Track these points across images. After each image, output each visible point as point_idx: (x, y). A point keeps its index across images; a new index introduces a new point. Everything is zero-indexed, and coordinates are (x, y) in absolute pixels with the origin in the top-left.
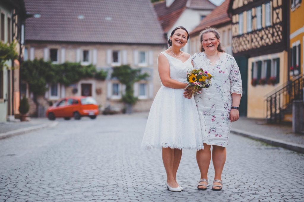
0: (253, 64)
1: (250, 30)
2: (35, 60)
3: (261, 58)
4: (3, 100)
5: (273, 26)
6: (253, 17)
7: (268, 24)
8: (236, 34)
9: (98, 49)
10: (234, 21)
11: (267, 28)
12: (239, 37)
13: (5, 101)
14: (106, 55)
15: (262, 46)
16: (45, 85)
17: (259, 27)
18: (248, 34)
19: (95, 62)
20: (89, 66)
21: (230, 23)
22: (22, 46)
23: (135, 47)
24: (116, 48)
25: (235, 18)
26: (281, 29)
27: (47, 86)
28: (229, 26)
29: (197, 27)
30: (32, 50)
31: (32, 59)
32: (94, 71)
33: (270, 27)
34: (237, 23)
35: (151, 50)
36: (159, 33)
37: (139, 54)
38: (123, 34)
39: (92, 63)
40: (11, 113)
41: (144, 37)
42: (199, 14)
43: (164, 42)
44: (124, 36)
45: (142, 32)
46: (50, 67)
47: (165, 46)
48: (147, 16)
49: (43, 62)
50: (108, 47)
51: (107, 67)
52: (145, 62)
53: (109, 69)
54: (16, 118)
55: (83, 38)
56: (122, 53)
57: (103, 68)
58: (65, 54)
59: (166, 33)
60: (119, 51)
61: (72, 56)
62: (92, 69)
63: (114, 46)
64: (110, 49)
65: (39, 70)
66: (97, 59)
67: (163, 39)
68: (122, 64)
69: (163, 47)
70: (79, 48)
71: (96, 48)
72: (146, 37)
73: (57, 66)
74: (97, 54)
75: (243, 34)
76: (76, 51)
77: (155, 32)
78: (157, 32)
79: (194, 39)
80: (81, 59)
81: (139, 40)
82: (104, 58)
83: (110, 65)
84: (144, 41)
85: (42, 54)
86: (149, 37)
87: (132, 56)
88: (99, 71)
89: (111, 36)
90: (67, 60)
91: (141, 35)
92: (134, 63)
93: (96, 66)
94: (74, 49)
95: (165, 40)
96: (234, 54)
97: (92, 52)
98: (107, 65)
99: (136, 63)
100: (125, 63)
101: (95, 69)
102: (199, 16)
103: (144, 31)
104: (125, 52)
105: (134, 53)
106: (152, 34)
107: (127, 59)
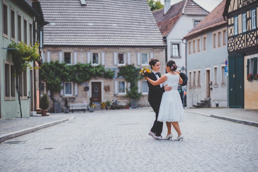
0: (248, 60)
1: (245, 31)
2: (52, 63)
4: (26, 98)
6: (247, 20)
8: (231, 35)
9: (106, 52)
10: (229, 23)
12: (234, 37)
13: (28, 97)
14: (113, 57)
16: (61, 83)
17: (254, 28)
18: (243, 34)
19: (103, 64)
20: (98, 67)
21: (226, 25)
22: (41, 50)
23: (138, 49)
24: (122, 51)
25: (230, 21)
27: (62, 85)
28: (225, 28)
29: (193, 30)
30: (49, 54)
31: (49, 61)
32: (103, 71)
34: (233, 25)
35: (152, 52)
36: (159, 36)
37: (141, 55)
38: (127, 38)
39: (101, 64)
40: (34, 109)
41: (146, 40)
42: (193, 19)
43: (164, 45)
44: (128, 40)
45: (144, 36)
46: (64, 68)
47: (165, 48)
48: (148, 22)
49: (58, 63)
50: (114, 49)
51: (113, 67)
52: (147, 62)
53: (116, 69)
54: (37, 113)
55: (93, 42)
56: (127, 54)
57: (110, 68)
58: (77, 57)
59: (166, 36)
60: (125, 52)
61: (83, 58)
62: (100, 69)
63: (120, 48)
64: (116, 51)
65: (55, 70)
66: (105, 60)
67: (163, 42)
68: (127, 64)
69: (164, 48)
70: (89, 51)
71: (104, 51)
72: (148, 40)
73: (71, 67)
74: (105, 56)
75: (238, 35)
76: (86, 53)
77: (155, 36)
78: (157, 36)
79: (191, 41)
80: (91, 60)
81: (141, 42)
82: (111, 59)
83: (116, 66)
84: (146, 43)
85: (57, 57)
86: (150, 40)
87: (136, 57)
88: (107, 71)
89: (117, 40)
90: (79, 61)
91: (143, 38)
92: (137, 63)
93: (104, 66)
94: (85, 52)
95: (165, 43)
96: (229, 52)
97: (101, 54)
98: (114, 66)
99: (139, 63)
100: (129, 64)
101: (104, 69)
102: (193, 21)
103: (146, 35)
104: (129, 54)
105: (137, 54)
106: (153, 37)
107: (131, 60)
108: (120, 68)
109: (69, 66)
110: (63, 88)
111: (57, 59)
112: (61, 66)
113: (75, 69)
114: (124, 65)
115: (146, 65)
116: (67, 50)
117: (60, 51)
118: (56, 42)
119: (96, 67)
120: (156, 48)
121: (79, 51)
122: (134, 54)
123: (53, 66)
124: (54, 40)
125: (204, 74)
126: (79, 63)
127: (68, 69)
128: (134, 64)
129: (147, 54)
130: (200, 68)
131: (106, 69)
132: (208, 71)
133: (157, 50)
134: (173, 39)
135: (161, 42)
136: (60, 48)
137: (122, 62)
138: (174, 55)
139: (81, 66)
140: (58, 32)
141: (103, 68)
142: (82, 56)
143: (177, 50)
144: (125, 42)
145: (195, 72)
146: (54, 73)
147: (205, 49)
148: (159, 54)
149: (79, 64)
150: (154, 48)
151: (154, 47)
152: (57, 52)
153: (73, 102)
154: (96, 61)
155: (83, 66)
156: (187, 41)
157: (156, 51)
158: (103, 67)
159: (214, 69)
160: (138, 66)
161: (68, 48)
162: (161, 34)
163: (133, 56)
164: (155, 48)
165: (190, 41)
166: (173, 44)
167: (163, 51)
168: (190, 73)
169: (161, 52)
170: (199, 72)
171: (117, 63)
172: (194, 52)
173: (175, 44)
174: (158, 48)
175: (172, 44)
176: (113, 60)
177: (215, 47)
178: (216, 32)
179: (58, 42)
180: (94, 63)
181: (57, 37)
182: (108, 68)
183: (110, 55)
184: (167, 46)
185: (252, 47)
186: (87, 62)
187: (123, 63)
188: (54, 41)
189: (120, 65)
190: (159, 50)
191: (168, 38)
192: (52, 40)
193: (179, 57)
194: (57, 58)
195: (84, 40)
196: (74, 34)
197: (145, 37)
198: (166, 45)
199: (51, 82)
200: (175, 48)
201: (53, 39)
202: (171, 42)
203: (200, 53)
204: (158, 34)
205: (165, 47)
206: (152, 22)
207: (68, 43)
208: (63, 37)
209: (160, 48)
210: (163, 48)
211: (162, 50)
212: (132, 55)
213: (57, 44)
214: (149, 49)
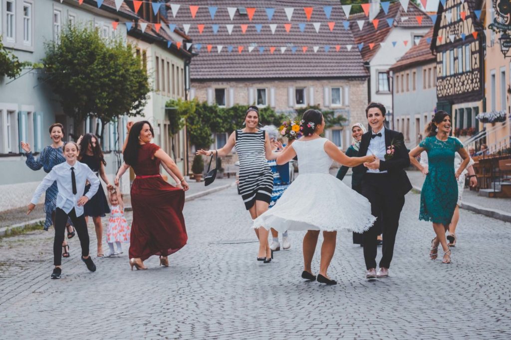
0: (456, 110)
1: (452, 73)
3: (464, 106)
4: (180, 160)
5: (472, 72)
6: (456, 59)
7: (468, 69)
8: (440, 75)
9: (277, 87)
10: (438, 60)
11: (467, 72)
12: (443, 78)
14: (288, 95)
15: (464, 93)
16: (210, 135)
17: (461, 71)
18: (451, 76)
19: (273, 105)
20: (266, 110)
21: (434, 60)
23: (325, 81)
24: (301, 84)
25: (439, 56)
26: (478, 76)
27: (212, 137)
28: (434, 65)
30: (193, 91)
32: (272, 116)
33: (470, 72)
34: (441, 62)
35: (347, 85)
36: (359, 61)
37: (331, 90)
38: (309, 65)
39: (269, 105)
40: (186, 173)
41: (338, 68)
43: (365, 74)
44: (311, 68)
45: (335, 61)
46: (216, 112)
47: (367, 79)
48: (341, 39)
49: (206, 105)
50: (289, 83)
51: (289, 109)
52: (340, 101)
53: (292, 113)
54: (191, 178)
55: (257, 73)
56: (309, 90)
57: (284, 110)
58: (234, 95)
59: (368, 61)
60: (305, 87)
61: (243, 97)
62: (269, 113)
63: (298, 81)
64: (292, 85)
65: (202, 116)
66: (276, 100)
67: (365, 69)
68: (309, 104)
69: (365, 80)
70: (251, 87)
71: (274, 86)
72: (341, 68)
73: (225, 110)
74: (276, 94)
75: (446, 77)
76: (248, 90)
77: (353, 61)
78: (356, 61)
79: (399, 74)
80: (255, 100)
81: (330, 72)
82: (285, 98)
83: (292, 107)
84: (338, 73)
85: (205, 96)
86: (344, 68)
87: (322, 94)
88: (279, 116)
89: (293, 68)
90: (238, 102)
91: (333, 65)
92: (324, 103)
93: (274, 108)
94: (246, 88)
95: (367, 71)
96: (438, 98)
97: (269, 91)
98: (289, 107)
99: (327, 104)
100: (312, 104)
101: (274, 113)
102: (412, 36)
103: (338, 59)
104: (312, 90)
105: (324, 90)
106: (348, 63)
107: (314, 99)
108: (300, 112)
109: (223, 110)
110: (214, 142)
111: (205, 100)
112: (212, 110)
113: (232, 113)
114: (304, 106)
115: (338, 105)
116: (220, 86)
117: (209, 87)
118: (203, 73)
119: (262, 110)
120: (353, 79)
121: (237, 87)
122: (320, 89)
123: (200, 110)
124: (200, 71)
125: (414, 123)
126: (238, 104)
127: (221, 114)
128: (319, 105)
129: (338, 89)
130: (409, 114)
131: (278, 112)
132: (418, 120)
133: (355, 82)
134: (380, 65)
135: (361, 69)
136: (209, 84)
137: (301, 101)
138: (381, 89)
139: (241, 108)
140: (205, 58)
141: (272, 112)
142: (242, 94)
143: (386, 82)
144: (306, 72)
145: (403, 120)
146: (201, 119)
147: (414, 89)
148: (358, 89)
149: (238, 107)
150: (349, 80)
151: (350, 79)
152: (205, 89)
153: (228, 162)
154: (262, 101)
155: (242, 108)
156: (394, 73)
157: (354, 85)
158: (272, 109)
159: (424, 118)
160: (325, 107)
161: (220, 83)
162: (361, 57)
163: (318, 93)
164: (352, 80)
165: (398, 74)
166: (380, 73)
167: (363, 83)
168: (398, 120)
169: (361, 86)
170: (408, 119)
171: (294, 104)
172: (403, 91)
173: (383, 73)
174: (357, 79)
175: (377, 73)
176: (288, 100)
177: (425, 87)
178: (426, 67)
179: (206, 73)
180: (259, 103)
181: (204, 66)
182: (280, 111)
183: (283, 91)
184: (370, 76)
185: (459, 94)
186: (248, 102)
187: (303, 103)
188: (200, 73)
189: (298, 106)
190: (358, 82)
191: (371, 64)
192: (197, 72)
193: (388, 92)
194: (204, 98)
195: (243, 69)
196: (228, 62)
197: (337, 63)
198: (369, 74)
199: (197, 133)
200: (383, 79)
201: (199, 70)
202: (377, 70)
203: (409, 93)
204: (357, 57)
205: (367, 78)
206: (347, 39)
207: (221, 75)
208: (213, 66)
209: (360, 79)
210: (364, 79)
211: (363, 82)
212: (317, 91)
213: (205, 77)
214: (342, 81)
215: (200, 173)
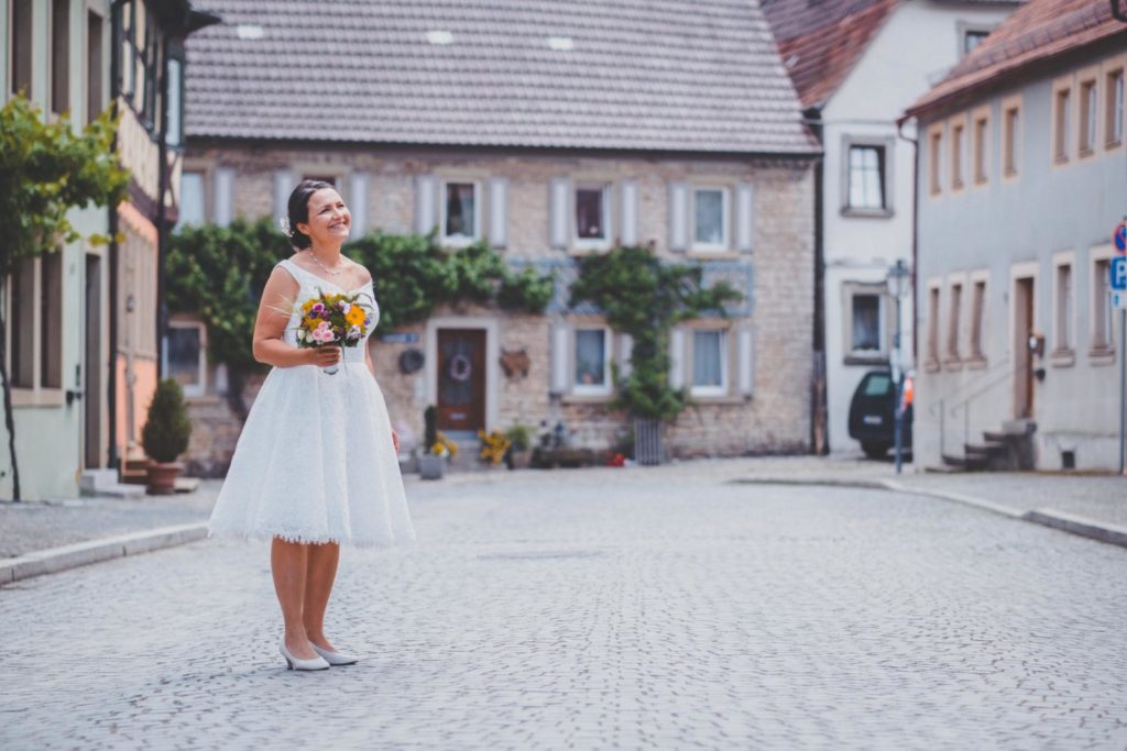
2: (237, 227)
4: (60, 397)
9: (514, 179)
13: (70, 396)
14: (550, 206)
19: (498, 236)
20: (472, 253)
22: (171, 156)
23: (675, 167)
24: (594, 173)
28: (1119, 61)
29: (955, 74)
30: (224, 180)
31: (223, 219)
32: (494, 274)
35: (747, 182)
36: (786, 105)
37: (693, 199)
38: (624, 109)
39: (486, 239)
40: (104, 458)
41: (718, 125)
42: (959, 24)
43: (808, 149)
44: (629, 121)
45: (708, 102)
47: (812, 164)
48: (730, 34)
49: (270, 229)
50: (557, 167)
51: (550, 255)
52: (721, 234)
53: (561, 267)
54: (124, 480)
55: (448, 127)
56: (620, 193)
57: (534, 258)
58: (368, 200)
59: (817, 105)
60: (609, 183)
61: (398, 208)
62: (484, 262)
63: (584, 161)
64: (565, 175)
65: (253, 266)
66: (510, 221)
67: (806, 132)
68: (618, 241)
69: (806, 168)
70: (429, 173)
71: (503, 175)
72: (728, 125)
74: (509, 200)
76: (415, 184)
77: (766, 104)
78: (776, 105)
79: (945, 128)
80: (436, 217)
81: (693, 135)
82: (540, 215)
83: (564, 249)
84: (720, 141)
85: (266, 198)
86: (738, 125)
87: (663, 209)
88: (517, 275)
89: (569, 118)
90: (378, 223)
91: (704, 113)
92: (669, 238)
93: (503, 248)
94: (409, 179)
95: (813, 138)
97: (487, 189)
98: (553, 248)
99: (679, 240)
100: (630, 239)
101: (500, 266)
102: (958, 30)
103: (719, 97)
104: (630, 192)
105: (669, 196)
106: (753, 109)
107: (638, 223)
108: (587, 264)
111: (266, 211)
114: (602, 246)
115: (713, 248)
116: (319, 166)
117: (284, 167)
118: (264, 121)
119: (460, 255)
120: (768, 162)
121: (377, 172)
122: (657, 193)
123: (247, 244)
124: (254, 114)
125: (1006, 297)
126: (379, 231)
128: (652, 243)
129: (718, 196)
130: (984, 267)
131: (515, 263)
132: (1026, 284)
133: (773, 173)
134: (856, 122)
135: (792, 133)
136: (280, 156)
137: (593, 230)
138: (857, 200)
139: (387, 245)
140: (274, 73)
141: (495, 260)
142: (394, 197)
143: (873, 176)
144: (613, 131)
145: (958, 288)
146: (248, 277)
147: (1010, 169)
148: (782, 196)
149: (377, 239)
150: (755, 166)
151: (758, 162)
152: (266, 174)
154: (463, 224)
155: (393, 245)
156: (921, 126)
157: (769, 181)
158: (496, 253)
159: (1055, 274)
160: (675, 251)
161: (321, 156)
162: (793, 93)
163: (651, 204)
164: (764, 166)
165: (939, 127)
166: (855, 146)
167: (800, 179)
168: (936, 292)
169: (792, 186)
170: (981, 286)
171: (569, 236)
172: (958, 184)
173: (863, 147)
174: (780, 162)
175: (847, 146)
176: (549, 223)
177: (1061, 157)
178: (1072, 81)
179: (275, 121)
180: (450, 231)
181: (268, 98)
182: (521, 259)
183: (532, 195)
184: (821, 156)
186: (415, 224)
187: (599, 235)
188: (253, 120)
189: (584, 246)
190: (783, 173)
191: (828, 115)
192: (243, 114)
193: (881, 212)
194: (265, 204)
195: (402, 114)
196: (352, 87)
197: (714, 107)
198: (817, 149)
199: (233, 325)
200: (864, 168)
201: (249, 109)
202: (845, 137)
203: (985, 189)
204: (781, 93)
205: (813, 162)
206: (749, 35)
207: (324, 128)
208: (300, 99)
209: (790, 163)
210: (801, 163)
211: (798, 173)
212: (647, 198)
213: (268, 133)
214: (732, 166)
215: (172, 459)
